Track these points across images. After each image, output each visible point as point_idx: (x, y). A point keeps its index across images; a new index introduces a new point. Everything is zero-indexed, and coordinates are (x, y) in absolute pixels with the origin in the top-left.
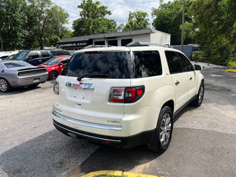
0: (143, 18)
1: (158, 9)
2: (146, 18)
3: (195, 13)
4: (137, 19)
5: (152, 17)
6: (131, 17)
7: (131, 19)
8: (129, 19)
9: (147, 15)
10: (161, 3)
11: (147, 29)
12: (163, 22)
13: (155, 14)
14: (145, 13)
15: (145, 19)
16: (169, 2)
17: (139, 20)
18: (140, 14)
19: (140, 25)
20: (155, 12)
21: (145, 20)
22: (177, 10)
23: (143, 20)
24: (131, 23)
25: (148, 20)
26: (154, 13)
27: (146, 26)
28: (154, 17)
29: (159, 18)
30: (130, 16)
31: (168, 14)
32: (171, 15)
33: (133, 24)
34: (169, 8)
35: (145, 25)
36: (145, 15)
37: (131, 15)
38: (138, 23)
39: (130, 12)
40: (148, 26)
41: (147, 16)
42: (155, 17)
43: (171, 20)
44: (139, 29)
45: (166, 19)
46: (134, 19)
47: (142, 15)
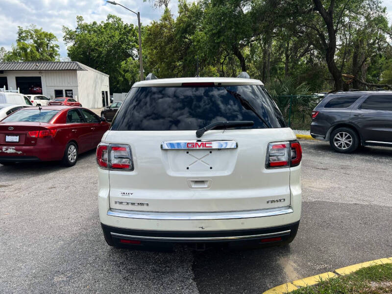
0: (48, 42)
1: (76, 31)
2: (53, 43)
3: (151, 45)
4: (36, 42)
5: (65, 42)
6: (21, 38)
7: (22, 41)
8: (19, 40)
9: (55, 39)
10: (80, 22)
11: (55, 63)
12: (88, 54)
13: (71, 38)
14: (50, 35)
15: (52, 45)
16: (95, 23)
17: (39, 45)
18: (41, 35)
19: (42, 54)
20: (70, 36)
21: (51, 47)
22: (110, 37)
23: (47, 45)
24: (24, 49)
25: (57, 47)
26: (68, 36)
27: (54, 57)
28: (69, 44)
29: (79, 47)
30: (19, 35)
31: (94, 42)
32: (101, 45)
33: (29, 50)
34: (95, 31)
35: (51, 55)
36: (50, 37)
37: (22, 33)
38: (38, 50)
39: (19, 27)
40: (56, 57)
41: (55, 41)
42: (71, 44)
43: (101, 52)
44: (40, 60)
45: (93, 50)
46: (30, 42)
47: (45, 36)
